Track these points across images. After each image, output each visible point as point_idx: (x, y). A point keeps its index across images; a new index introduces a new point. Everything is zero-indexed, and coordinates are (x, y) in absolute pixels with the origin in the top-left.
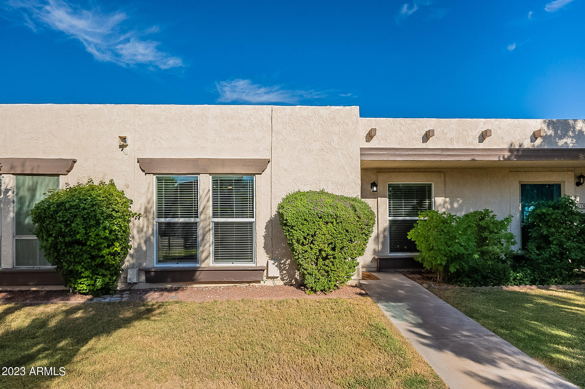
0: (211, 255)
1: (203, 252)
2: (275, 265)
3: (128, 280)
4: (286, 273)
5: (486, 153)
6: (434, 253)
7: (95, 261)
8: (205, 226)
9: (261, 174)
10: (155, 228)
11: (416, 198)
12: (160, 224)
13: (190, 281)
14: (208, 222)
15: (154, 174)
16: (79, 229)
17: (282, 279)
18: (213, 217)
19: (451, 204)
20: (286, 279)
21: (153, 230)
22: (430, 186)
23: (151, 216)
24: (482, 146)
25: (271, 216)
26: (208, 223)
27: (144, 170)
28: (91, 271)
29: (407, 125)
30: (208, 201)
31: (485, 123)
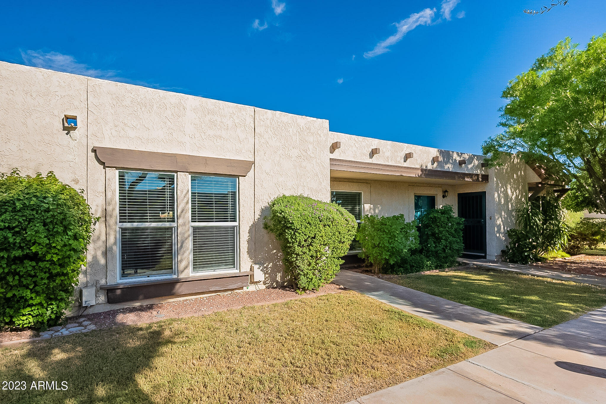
0: (190, 264)
1: (181, 261)
2: (260, 270)
3: (84, 303)
4: (268, 277)
5: (408, 171)
6: (379, 250)
7: (54, 281)
8: (184, 231)
9: (245, 176)
10: (118, 236)
11: (351, 204)
12: (123, 230)
13: (168, 295)
14: (187, 226)
15: (117, 168)
16: (40, 237)
17: (265, 283)
18: (192, 222)
19: (374, 210)
20: (268, 282)
21: (116, 238)
22: (359, 194)
23: (111, 221)
24: (405, 165)
25: (254, 220)
26: (187, 228)
27: (104, 163)
28: (45, 295)
29: (359, 142)
30: (187, 203)
31: (407, 147)
